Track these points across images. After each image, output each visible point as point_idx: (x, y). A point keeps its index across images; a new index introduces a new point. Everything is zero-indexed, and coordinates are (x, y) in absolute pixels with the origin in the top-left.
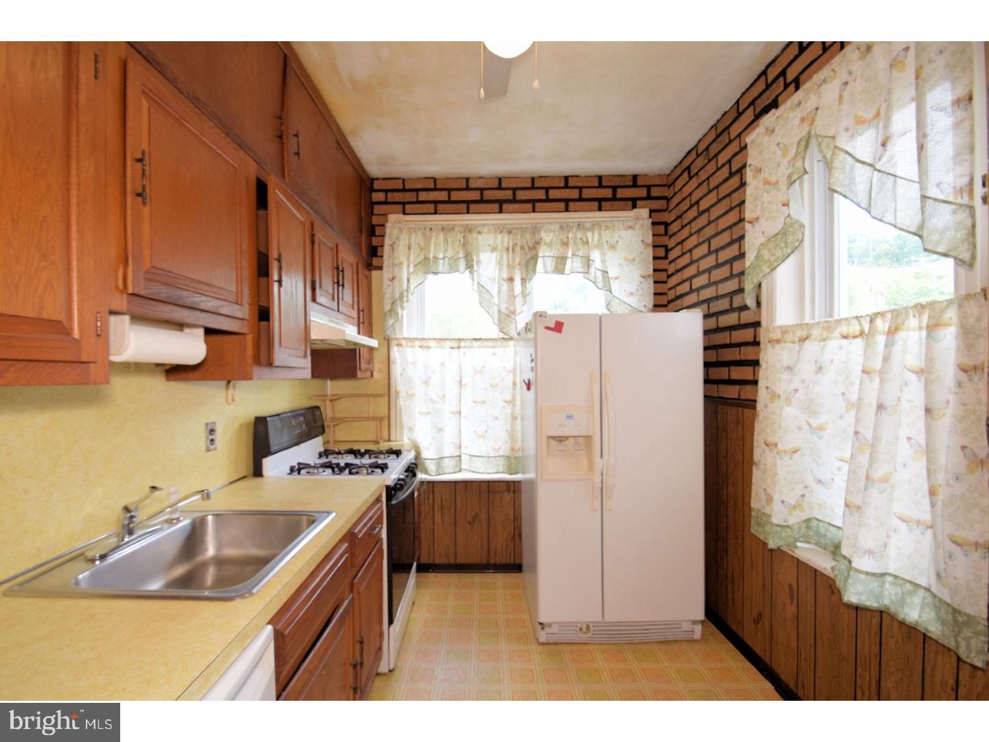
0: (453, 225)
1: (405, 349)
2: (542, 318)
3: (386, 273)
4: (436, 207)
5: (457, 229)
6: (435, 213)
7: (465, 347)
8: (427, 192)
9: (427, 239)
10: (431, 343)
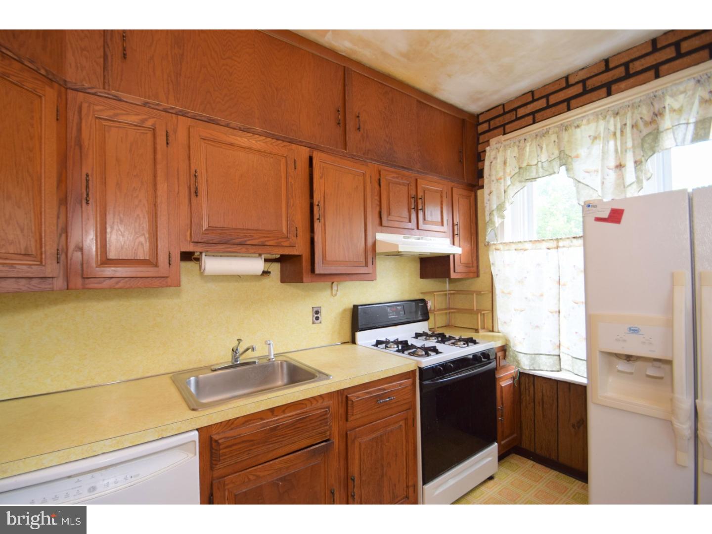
0: (547, 129)
1: (502, 252)
2: (590, 208)
3: (486, 190)
4: (534, 117)
5: (551, 132)
6: (534, 122)
7: (564, 247)
8: (525, 107)
9: (521, 150)
10: (527, 246)
